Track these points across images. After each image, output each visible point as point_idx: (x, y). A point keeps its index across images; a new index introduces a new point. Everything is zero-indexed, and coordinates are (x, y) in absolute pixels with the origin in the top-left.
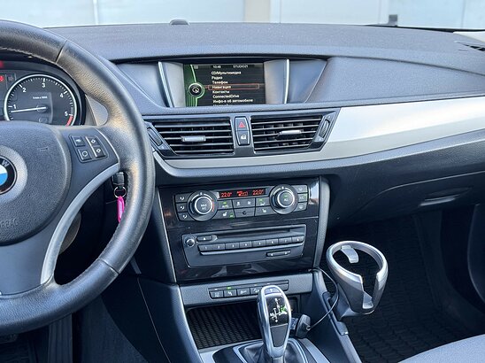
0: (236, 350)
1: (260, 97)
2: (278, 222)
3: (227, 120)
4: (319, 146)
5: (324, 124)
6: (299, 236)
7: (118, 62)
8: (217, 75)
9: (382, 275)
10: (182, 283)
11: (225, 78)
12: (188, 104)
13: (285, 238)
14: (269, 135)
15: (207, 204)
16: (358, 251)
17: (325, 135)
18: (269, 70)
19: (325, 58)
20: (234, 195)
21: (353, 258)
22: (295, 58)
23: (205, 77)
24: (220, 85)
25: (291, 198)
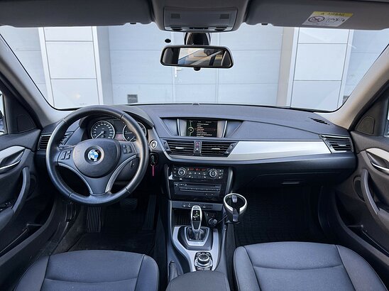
0: (186, 228)
1: (215, 134)
2: (211, 182)
3: (193, 142)
4: (227, 155)
5: (231, 147)
6: (218, 188)
8: (199, 125)
9: (242, 209)
10: (173, 200)
11: (202, 126)
12: (187, 135)
13: (212, 188)
14: (207, 149)
15: (183, 172)
16: (238, 198)
17: (230, 151)
18: (220, 125)
19: (242, 121)
21: (235, 200)
22: (229, 121)
23: (195, 126)
24: (200, 128)
25: (215, 173)
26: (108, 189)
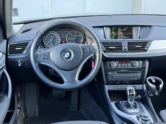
0: (120, 102)
1: (131, 37)
2: (134, 70)
3: (121, 43)
4: (146, 51)
5: (148, 45)
6: (139, 74)
7: (94, 27)
8: (119, 30)
9: (161, 86)
10: (107, 84)
11: (122, 31)
12: (111, 38)
13: (135, 75)
14: (132, 47)
15: (115, 64)
16: (155, 79)
17: (148, 48)
18: (134, 29)
19: (150, 26)
20: (122, 62)
21: (154, 81)
22: (141, 26)
23: (116, 31)
24: (120, 33)
25: (138, 64)
26: (77, 78)
